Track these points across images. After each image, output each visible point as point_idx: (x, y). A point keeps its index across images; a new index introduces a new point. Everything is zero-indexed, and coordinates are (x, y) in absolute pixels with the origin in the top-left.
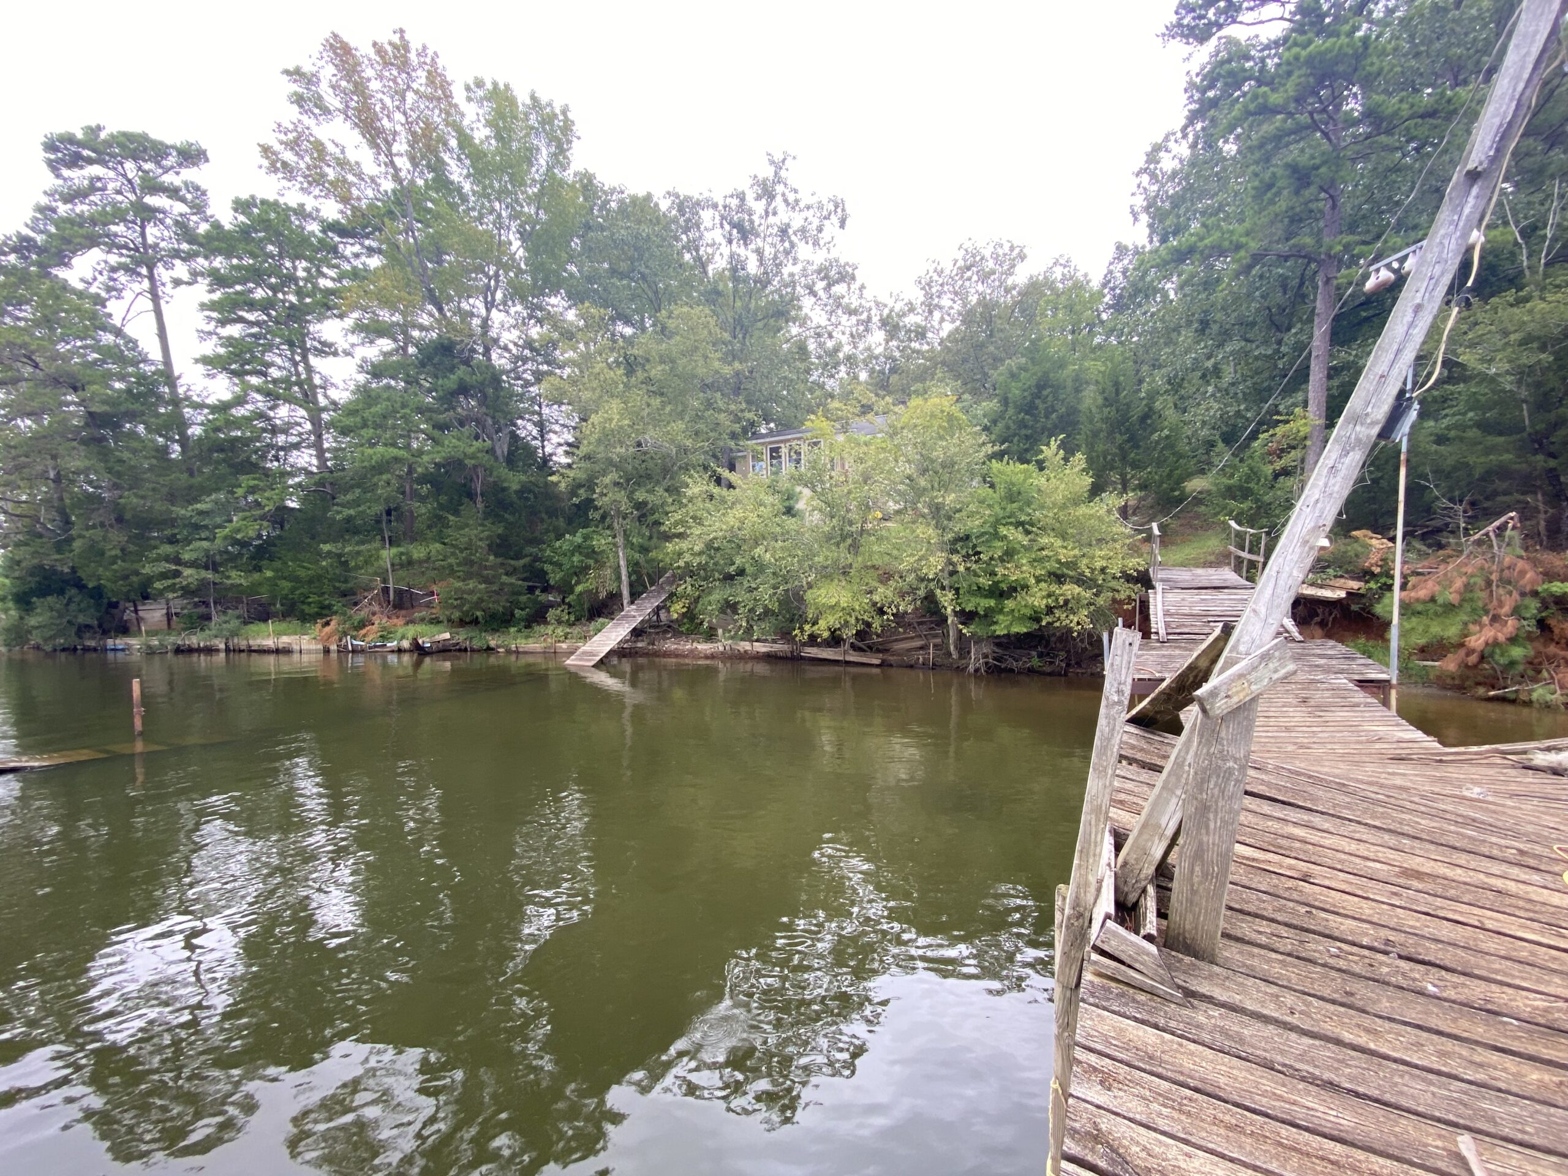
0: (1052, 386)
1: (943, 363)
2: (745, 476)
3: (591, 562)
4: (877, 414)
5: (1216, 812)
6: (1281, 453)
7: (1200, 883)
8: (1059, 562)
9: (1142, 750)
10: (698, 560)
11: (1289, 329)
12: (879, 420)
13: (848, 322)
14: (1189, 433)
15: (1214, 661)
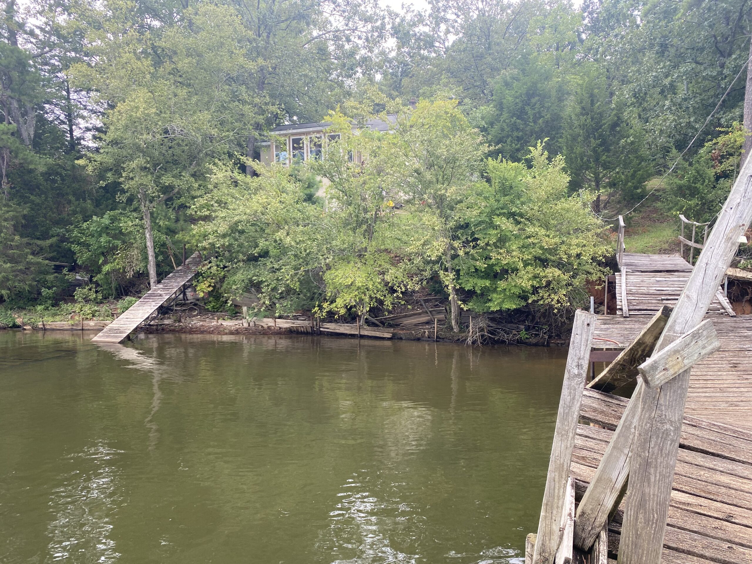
0: (539, 95)
1: (448, 70)
2: (268, 164)
3: (118, 243)
4: (388, 113)
5: (656, 467)
6: (722, 158)
7: (643, 528)
8: (542, 248)
9: (602, 412)
10: (222, 241)
11: (730, 55)
12: (391, 119)
13: (364, 28)
14: (650, 140)
15: (657, 338)
